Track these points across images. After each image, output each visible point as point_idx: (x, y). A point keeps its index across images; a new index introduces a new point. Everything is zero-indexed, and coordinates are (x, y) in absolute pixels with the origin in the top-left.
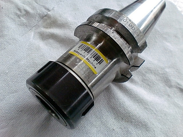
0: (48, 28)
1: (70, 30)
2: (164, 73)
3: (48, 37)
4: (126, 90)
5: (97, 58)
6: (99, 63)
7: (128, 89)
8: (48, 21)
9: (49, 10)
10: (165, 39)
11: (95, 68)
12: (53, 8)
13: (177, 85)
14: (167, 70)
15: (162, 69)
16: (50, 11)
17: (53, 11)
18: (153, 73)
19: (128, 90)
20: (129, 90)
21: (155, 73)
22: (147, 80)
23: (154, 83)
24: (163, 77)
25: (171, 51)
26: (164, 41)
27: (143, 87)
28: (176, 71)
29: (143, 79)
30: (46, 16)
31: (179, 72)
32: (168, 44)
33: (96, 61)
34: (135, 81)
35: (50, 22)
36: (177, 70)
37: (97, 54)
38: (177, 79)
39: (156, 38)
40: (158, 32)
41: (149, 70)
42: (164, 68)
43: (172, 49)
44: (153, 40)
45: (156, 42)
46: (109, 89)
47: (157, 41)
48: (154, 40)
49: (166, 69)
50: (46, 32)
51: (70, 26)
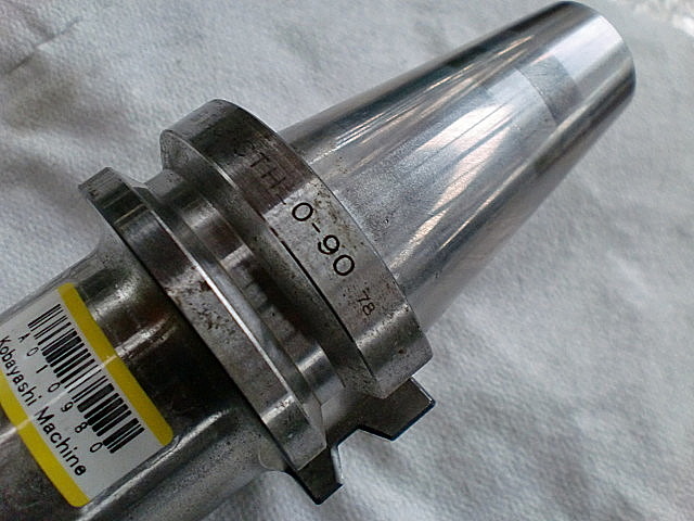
0: (23, 124)
1: (126, 151)
2: (562, 439)
3: (13, 178)
4: (339, 507)
5: (103, 415)
6: (106, 442)
7: (346, 507)
8: (33, 91)
9: (45, 31)
10: (622, 242)
11: (81, 470)
12: (70, 25)
13: (618, 510)
14: (584, 422)
15: (557, 411)
16: (49, 37)
17: (65, 37)
18: (504, 431)
19: (344, 511)
20: (353, 514)
21: (514, 431)
22: (464, 464)
23: (499, 483)
24: (554, 458)
25: (632, 317)
26: (610, 255)
27: (437, 496)
28: (633, 433)
29: (445, 456)
30: (25, 61)
31: (646, 440)
32: (629, 272)
33: (95, 429)
34: (400, 463)
35: (40, 95)
36: (640, 423)
37: (111, 387)
38: (623, 476)
39: (572, 231)
40: (591, 200)
41: (487, 409)
42: (569, 410)
43: (640, 305)
44: (551, 245)
45: (567, 254)
46: (250, 493)
47: (573, 249)
48: (556, 242)
49: (576, 418)
50: (10, 150)
51: (131, 126)
